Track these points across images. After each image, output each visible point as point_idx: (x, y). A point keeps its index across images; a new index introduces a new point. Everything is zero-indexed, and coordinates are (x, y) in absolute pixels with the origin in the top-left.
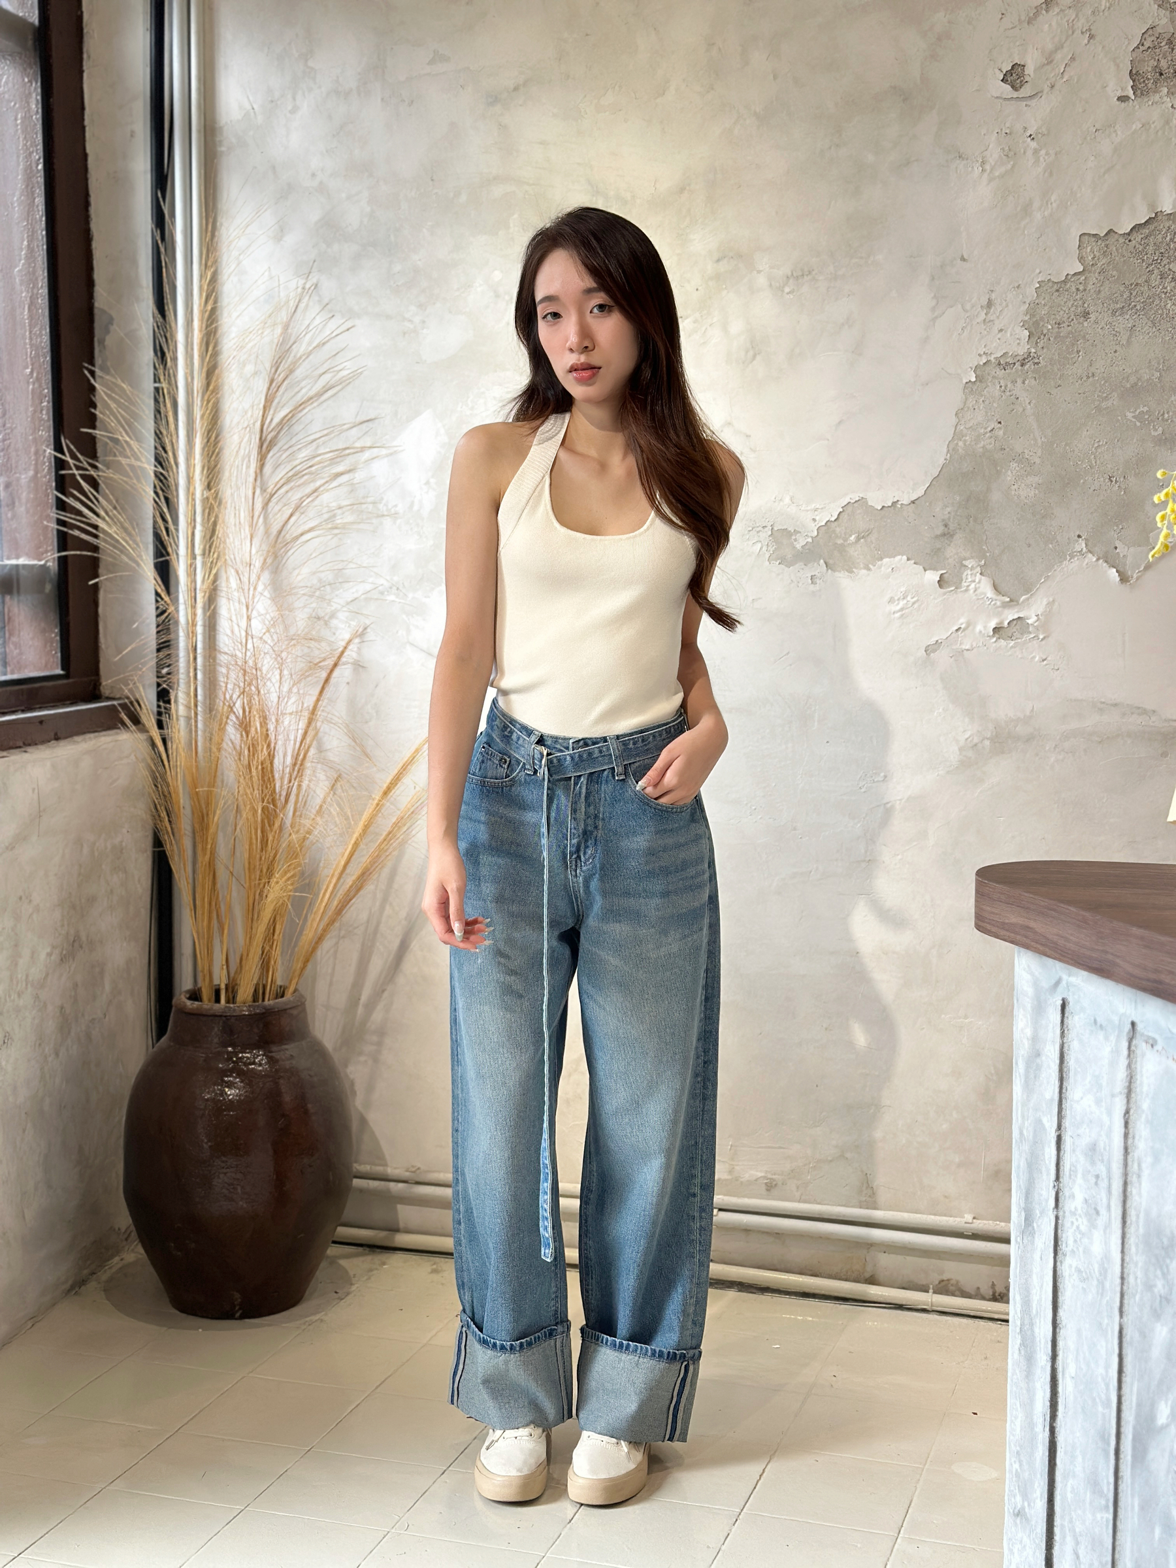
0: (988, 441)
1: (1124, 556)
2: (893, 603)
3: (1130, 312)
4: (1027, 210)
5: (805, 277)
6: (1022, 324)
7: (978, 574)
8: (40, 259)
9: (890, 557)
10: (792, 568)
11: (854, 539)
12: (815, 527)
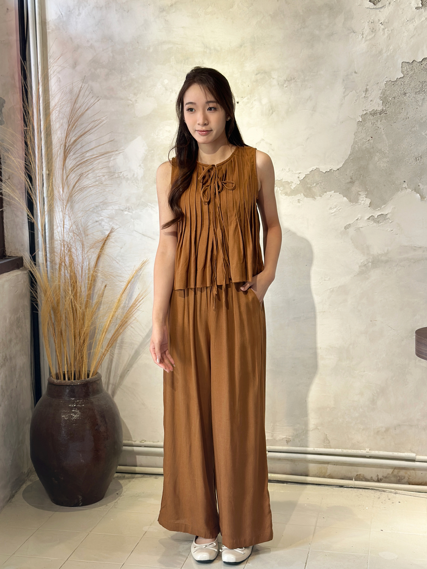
0: (367, 145)
1: (422, 189)
2: (331, 209)
3: (422, 93)
4: (380, 52)
5: (292, 80)
6: (379, 98)
7: (365, 197)
9: (329, 191)
10: (290, 197)
11: (315, 184)
12: (299, 180)
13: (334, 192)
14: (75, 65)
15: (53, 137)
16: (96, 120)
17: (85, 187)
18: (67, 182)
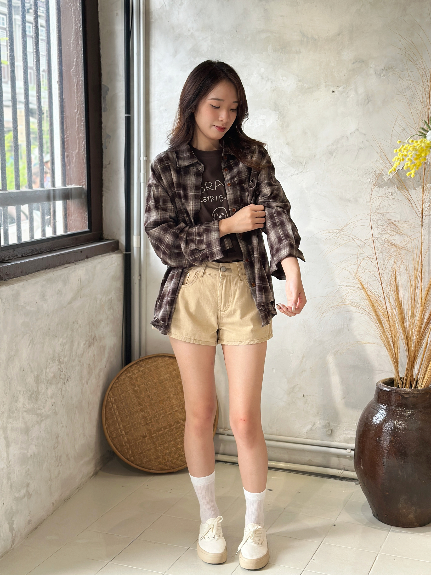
5: (390, 69)
8: (81, 66)
10: (383, 189)
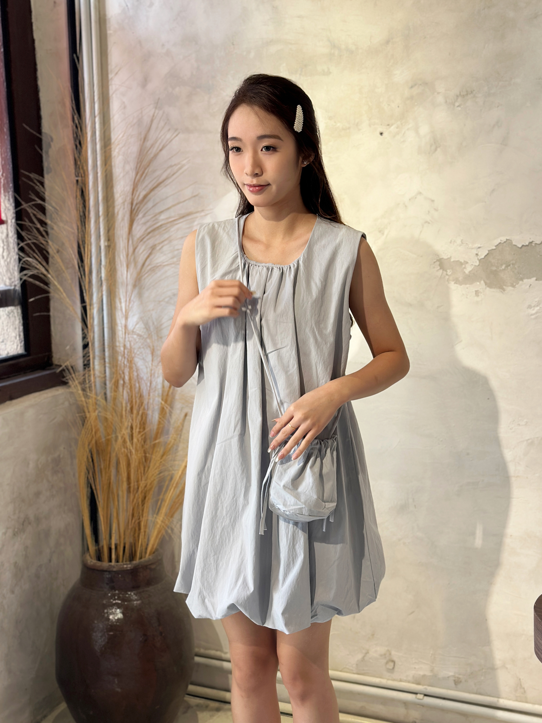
2: (531, 309)
9: (528, 278)
10: (463, 286)
11: (503, 267)
12: (478, 259)
13: (536, 280)
14: (145, 82)
15: (115, 190)
16: (175, 165)
17: (160, 266)
18: (134, 259)
